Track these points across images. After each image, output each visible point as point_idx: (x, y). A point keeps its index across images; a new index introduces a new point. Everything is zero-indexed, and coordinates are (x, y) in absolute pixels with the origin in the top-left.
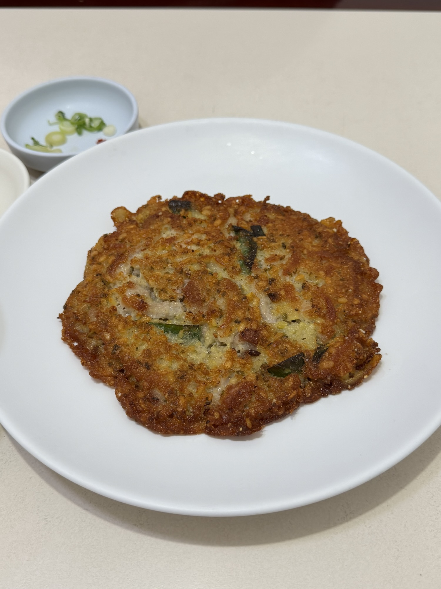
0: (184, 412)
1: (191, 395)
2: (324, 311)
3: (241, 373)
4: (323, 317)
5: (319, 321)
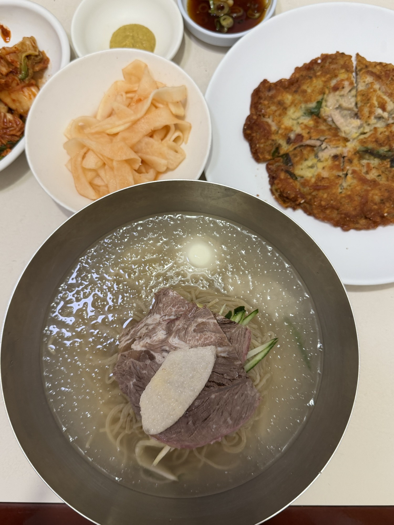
0: (260, 103)
1: (269, 107)
2: (319, 184)
3: (277, 132)
4: (315, 183)
5: (313, 180)
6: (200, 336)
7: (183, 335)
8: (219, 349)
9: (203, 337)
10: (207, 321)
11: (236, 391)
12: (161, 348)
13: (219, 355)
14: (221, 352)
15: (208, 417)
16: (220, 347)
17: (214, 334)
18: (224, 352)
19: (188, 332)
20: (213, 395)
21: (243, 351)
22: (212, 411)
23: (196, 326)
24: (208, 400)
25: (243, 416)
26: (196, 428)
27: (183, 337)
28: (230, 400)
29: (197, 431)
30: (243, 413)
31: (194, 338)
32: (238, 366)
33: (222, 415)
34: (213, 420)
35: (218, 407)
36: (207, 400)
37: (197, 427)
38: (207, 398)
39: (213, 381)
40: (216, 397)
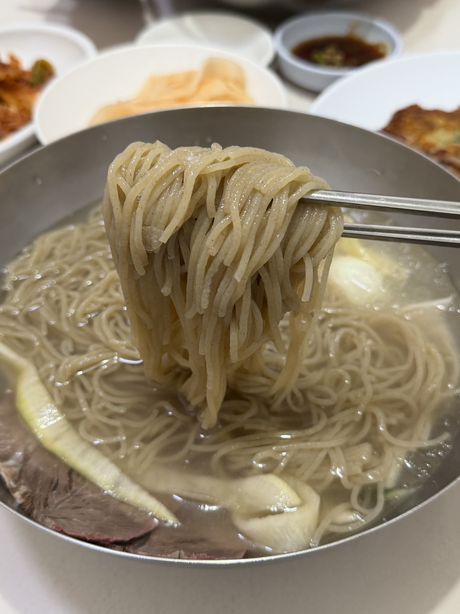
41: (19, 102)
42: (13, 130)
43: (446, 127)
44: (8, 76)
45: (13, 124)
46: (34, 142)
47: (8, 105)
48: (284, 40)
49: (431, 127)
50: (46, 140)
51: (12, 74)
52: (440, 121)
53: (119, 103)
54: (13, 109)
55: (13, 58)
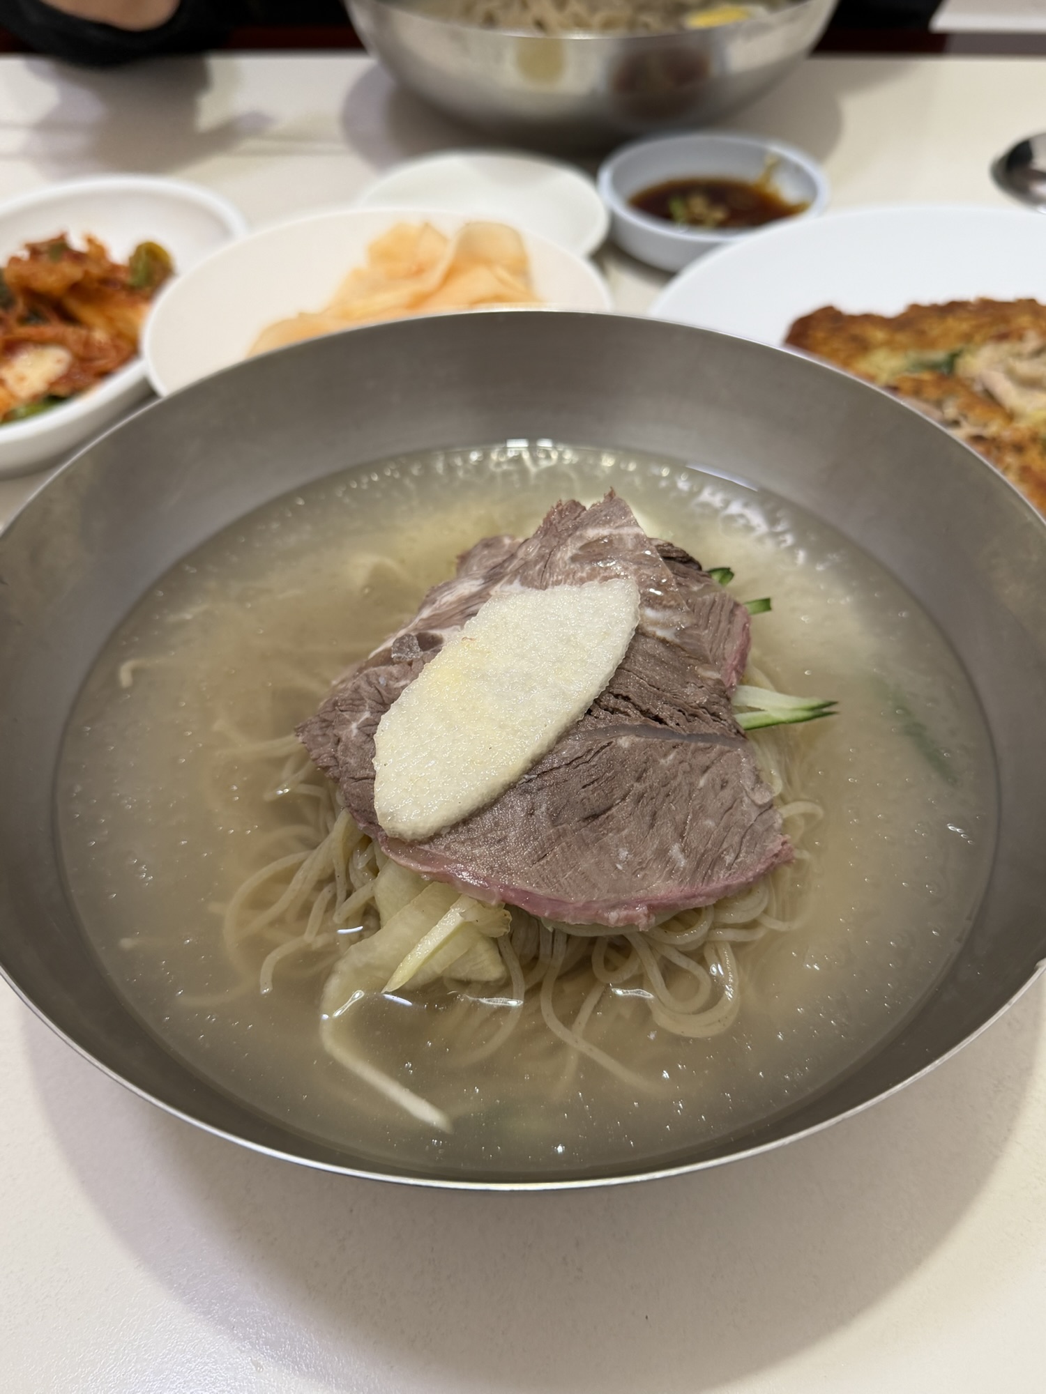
6: (589, 571)
7: (536, 574)
8: (650, 613)
9: (599, 574)
10: (615, 532)
11: (703, 759)
12: (462, 613)
13: (650, 629)
14: (655, 623)
15: (604, 812)
16: (652, 607)
17: (635, 567)
18: (665, 626)
19: (552, 563)
20: (624, 738)
21: (726, 656)
22: (618, 794)
23: (581, 548)
24: (608, 748)
25: (729, 859)
26: (560, 836)
27: (536, 578)
28: (680, 784)
29: (562, 849)
30: (725, 846)
31: (571, 576)
32: (710, 683)
33: (652, 826)
34: (619, 830)
35: (638, 787)
36: (605, 747)
37: (565, 833)
38: (605, 743)
39: (624, 694)
40: (633, 747)
41: (110, 321)
42: (104, 374)
43: (890, 345)
44: (86, 273)
45: (101, 364)
46: (145, 392)
47: (89, 327)
48: (616, 183)
49: (863, 347)
50: (165, 387)
51: (95, 271)
52: (879, 335)
53: (302, 316)
54: (100, 335)
55: (90, 241)
